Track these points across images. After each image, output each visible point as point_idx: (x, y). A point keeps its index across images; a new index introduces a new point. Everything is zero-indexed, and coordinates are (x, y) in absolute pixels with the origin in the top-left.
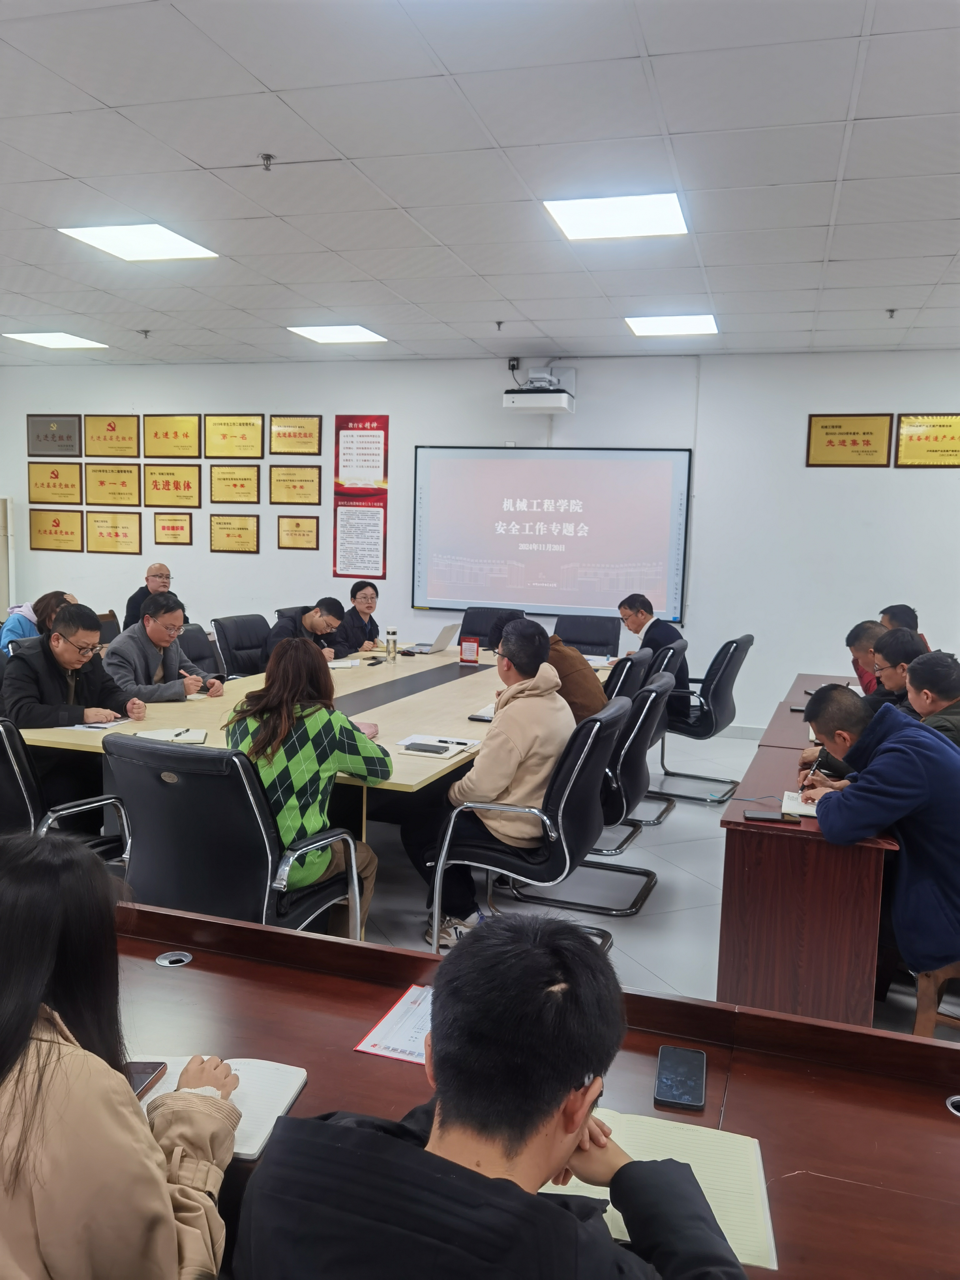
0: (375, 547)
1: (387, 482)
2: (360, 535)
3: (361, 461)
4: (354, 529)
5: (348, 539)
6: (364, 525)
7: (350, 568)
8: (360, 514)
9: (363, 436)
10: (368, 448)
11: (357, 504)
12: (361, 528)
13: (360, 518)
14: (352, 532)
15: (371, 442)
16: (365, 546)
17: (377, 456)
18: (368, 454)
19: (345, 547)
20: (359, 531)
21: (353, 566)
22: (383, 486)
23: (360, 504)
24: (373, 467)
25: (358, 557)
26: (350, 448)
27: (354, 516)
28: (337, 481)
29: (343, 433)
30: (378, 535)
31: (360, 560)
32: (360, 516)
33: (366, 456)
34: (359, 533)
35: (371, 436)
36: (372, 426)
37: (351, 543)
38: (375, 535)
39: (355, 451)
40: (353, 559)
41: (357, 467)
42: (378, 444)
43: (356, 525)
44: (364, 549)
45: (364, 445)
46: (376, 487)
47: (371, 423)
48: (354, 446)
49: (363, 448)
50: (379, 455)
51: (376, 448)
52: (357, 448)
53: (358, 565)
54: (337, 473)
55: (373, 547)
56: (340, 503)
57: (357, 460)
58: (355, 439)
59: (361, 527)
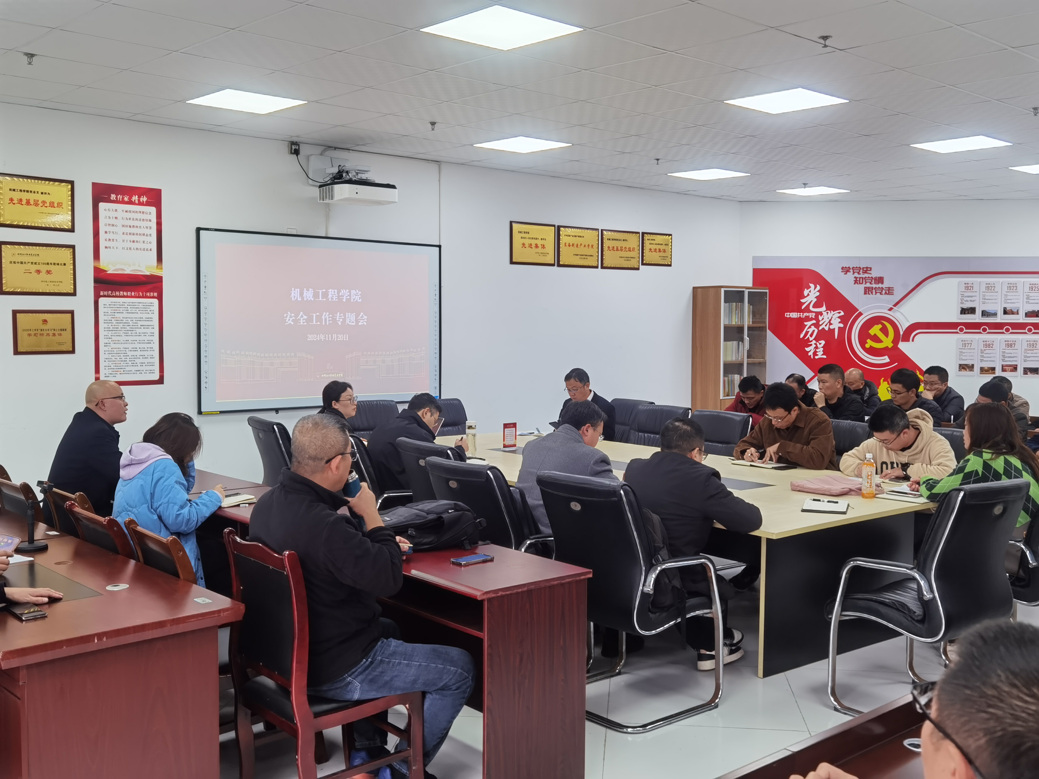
0: (149, 346)
1: (162, 269)
2: (130, 332)
3: (128, 242)
4: (122, 324)
5: (114, 338)
6: (134, 320)
7: (118, 373)
8: (129, 307)
9: (130, 212)
10: (137, 227)
11: (125, 294)
12: (131, 324)
13: (130, 311)
14: (120, 329)
15: (140, 220)
16: (138, 346)
17: (149, 237)
18: (137, 234)
19: (110, 348)
20: (128, 327)
21: (122, 370)
22: (157, 272)
23: (129, 293)
24: (144, 250)
25: (128, 360)
26: (113, 225)
27: (121, 309)
28: (97, 265)
29: (102, 206)
30: (153, 331)
31: (130, 362)
32: (129, 309)
33: (135, 236)
34: (128, 329)
35: (140, 212)
36: (141, 201)
37: (118, 342)
38: (149, 331)
39: (120, 230)
40: (122, 363)
41: (123, 248)
42: (148, 222)
43: (124, 320)
44: (135, 350)
45: (131, 223)
46: (148, 273)
47: (139, 197)
48: (119, 222)
49: (130, 227)
50: (150, 235)
51: (147, 227)
52: (123, 226)
53: (128, 369)
54: (97, 255)
55: (146, 346)
56: (102, 293)
57: (123, 241)
58: (120, 214)
59: (131, 322)
